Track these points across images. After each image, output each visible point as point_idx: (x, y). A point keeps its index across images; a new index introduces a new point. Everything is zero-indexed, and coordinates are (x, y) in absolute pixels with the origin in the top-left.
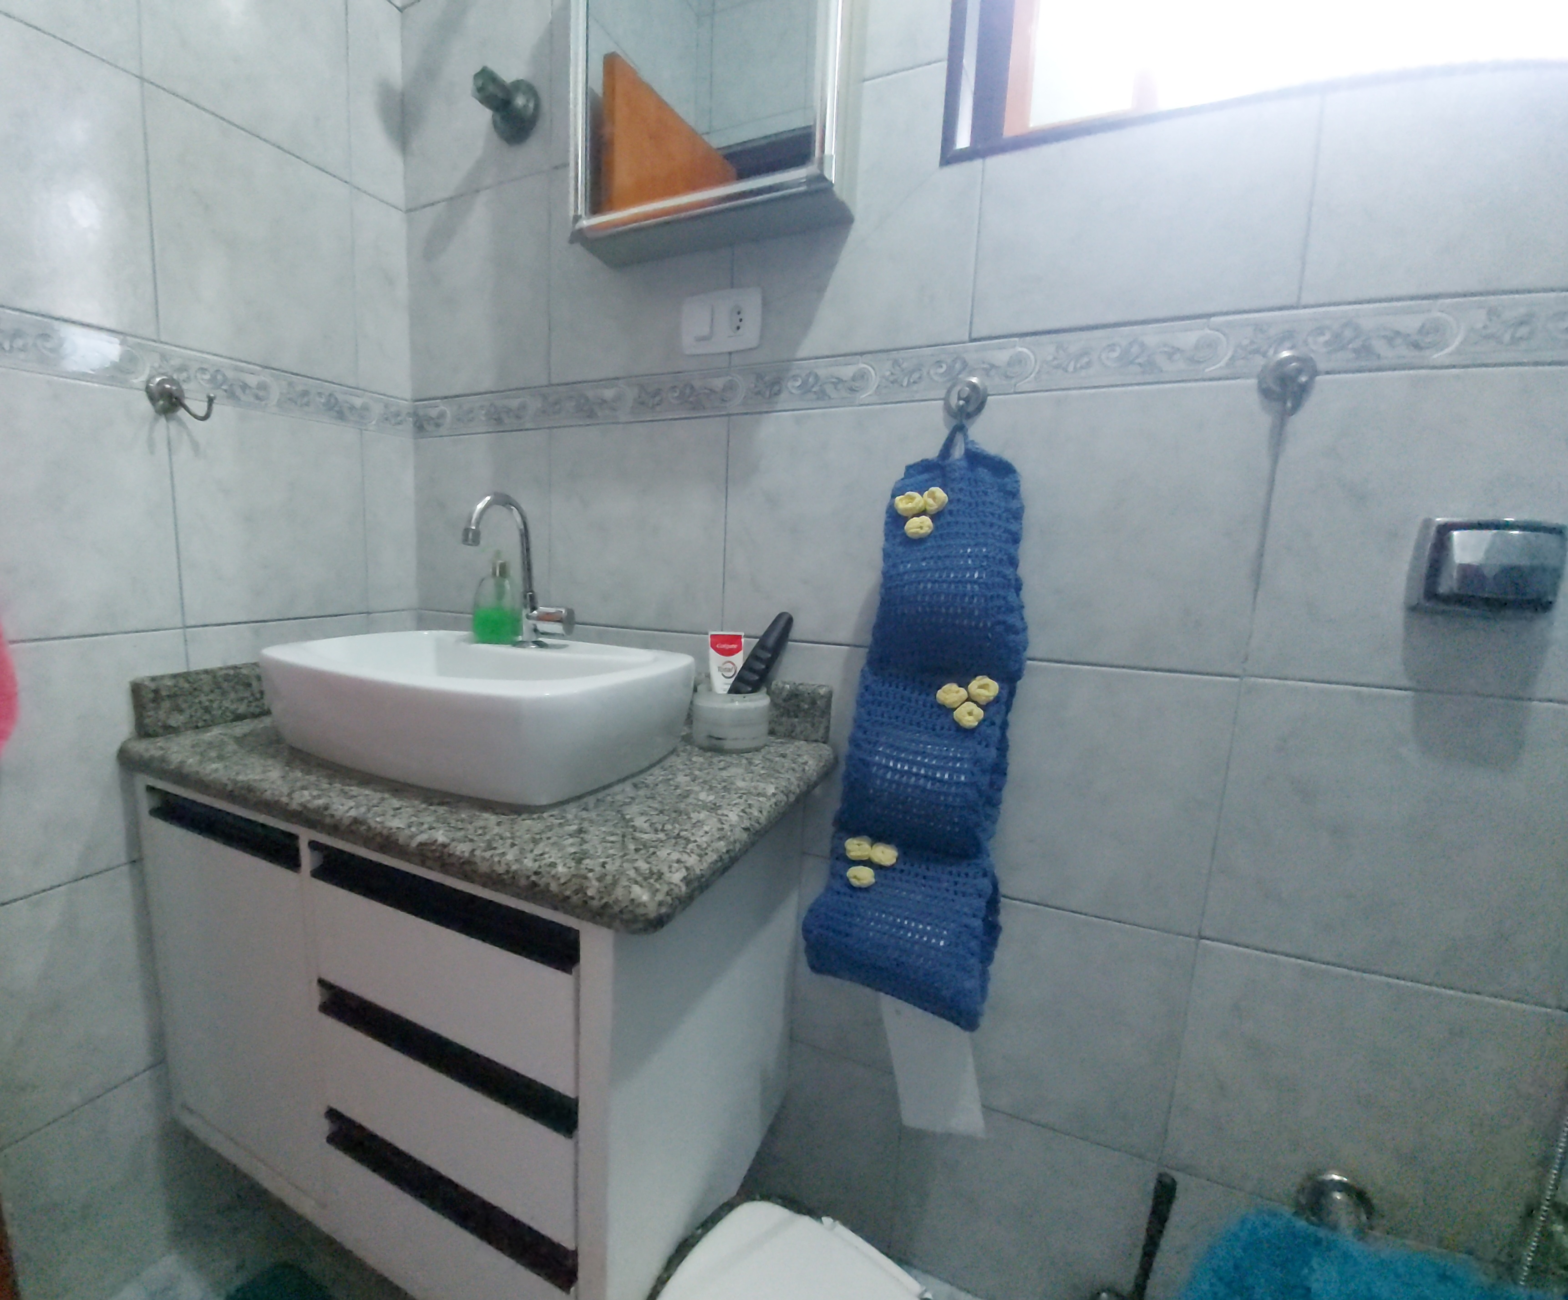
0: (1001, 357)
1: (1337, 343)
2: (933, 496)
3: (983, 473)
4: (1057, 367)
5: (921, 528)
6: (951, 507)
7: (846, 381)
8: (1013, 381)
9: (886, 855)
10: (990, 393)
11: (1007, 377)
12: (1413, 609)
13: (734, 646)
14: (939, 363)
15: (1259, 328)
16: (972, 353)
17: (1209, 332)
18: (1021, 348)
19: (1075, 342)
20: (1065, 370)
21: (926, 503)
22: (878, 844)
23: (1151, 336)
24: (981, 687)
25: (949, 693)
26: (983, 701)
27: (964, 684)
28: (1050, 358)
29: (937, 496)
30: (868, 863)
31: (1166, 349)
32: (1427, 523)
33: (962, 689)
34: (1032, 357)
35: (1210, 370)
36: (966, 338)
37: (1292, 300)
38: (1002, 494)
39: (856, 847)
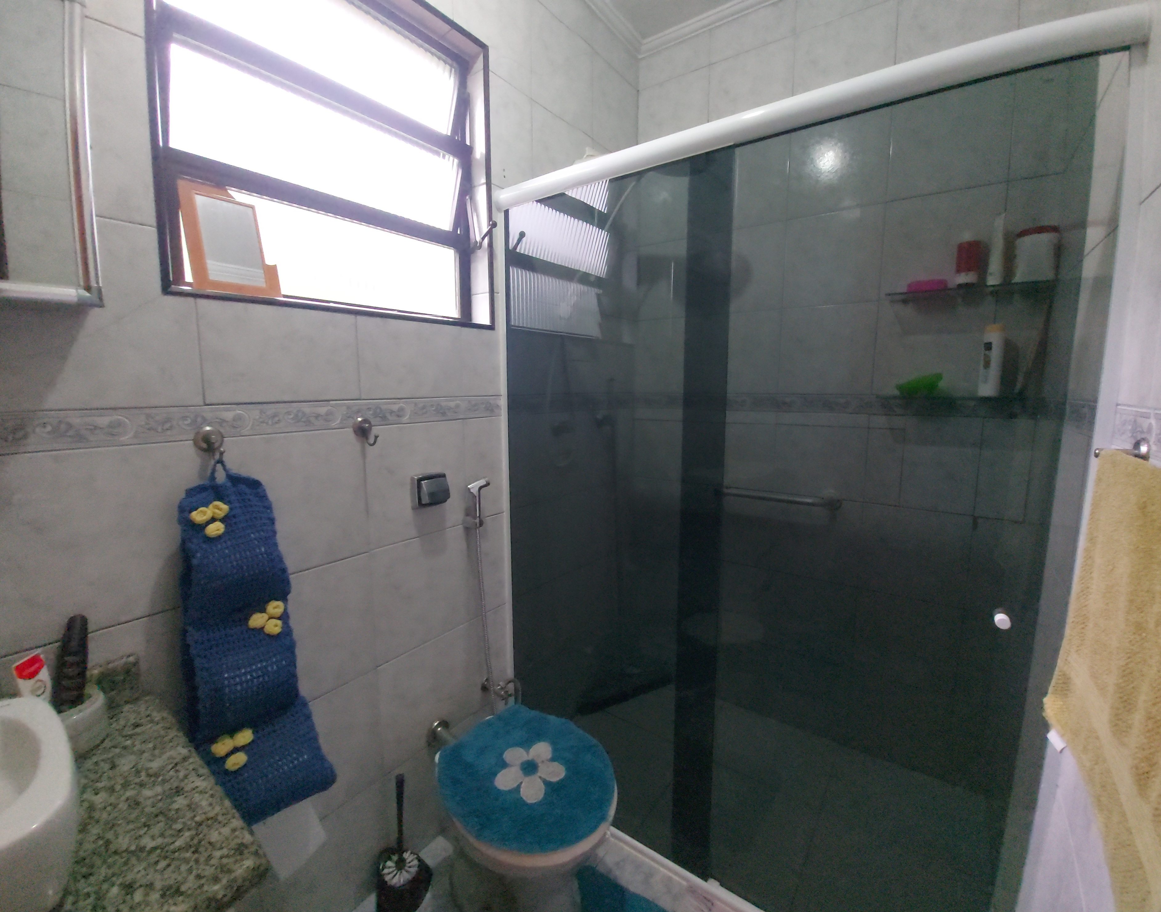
0: (229, 415)
1: (375, 415)
2: (217, 508)
3: (243, 487)
4: (262, 422)
5: (218, 530)
6: (232, 513)
7: (103, 428)
8: (238, 430)
9: (245, 737)
10: (225, 436)
11: (234, 427)
12: (414, 508)
13: (37, 665)
14: (185, 418)
15: (349, 407)
16: (207, 412)
17: (330, 408)
18: (239, 411)
19: (270, 410)
20: (267, 423)
21: (214, 513)
22: (235, 735)
23: (307, 409)
24: (275, 608)
25: (257, 620)
26: (279, 615)
27: (263, 610)
28: (257, 417)
29: (220, 508)
30: (236, 750)
31: (314, 415)
32: (412, 479)
33: (264, 614)
34: (247, 416)
35: (333, 425)
36: (202, 403)
37: (357, 397)
38: (257, 498)
39: (221, 748)
